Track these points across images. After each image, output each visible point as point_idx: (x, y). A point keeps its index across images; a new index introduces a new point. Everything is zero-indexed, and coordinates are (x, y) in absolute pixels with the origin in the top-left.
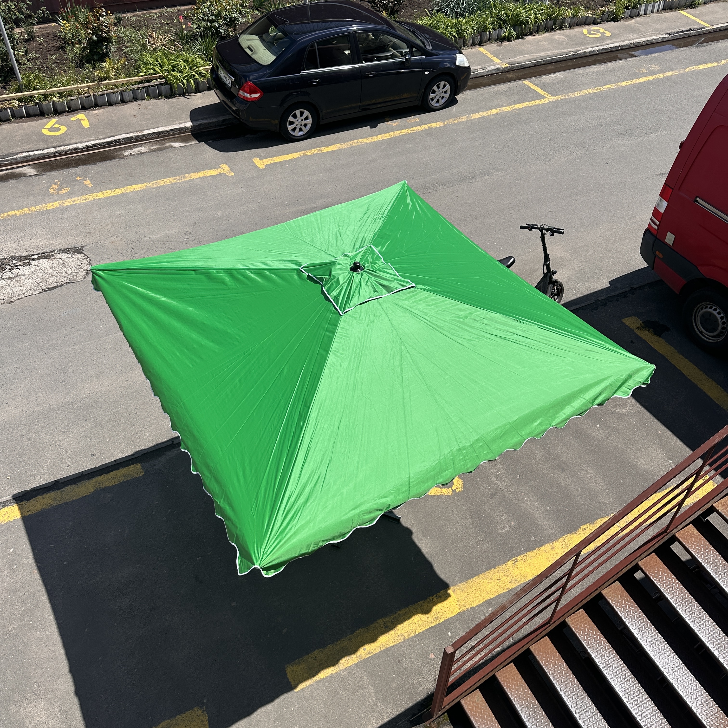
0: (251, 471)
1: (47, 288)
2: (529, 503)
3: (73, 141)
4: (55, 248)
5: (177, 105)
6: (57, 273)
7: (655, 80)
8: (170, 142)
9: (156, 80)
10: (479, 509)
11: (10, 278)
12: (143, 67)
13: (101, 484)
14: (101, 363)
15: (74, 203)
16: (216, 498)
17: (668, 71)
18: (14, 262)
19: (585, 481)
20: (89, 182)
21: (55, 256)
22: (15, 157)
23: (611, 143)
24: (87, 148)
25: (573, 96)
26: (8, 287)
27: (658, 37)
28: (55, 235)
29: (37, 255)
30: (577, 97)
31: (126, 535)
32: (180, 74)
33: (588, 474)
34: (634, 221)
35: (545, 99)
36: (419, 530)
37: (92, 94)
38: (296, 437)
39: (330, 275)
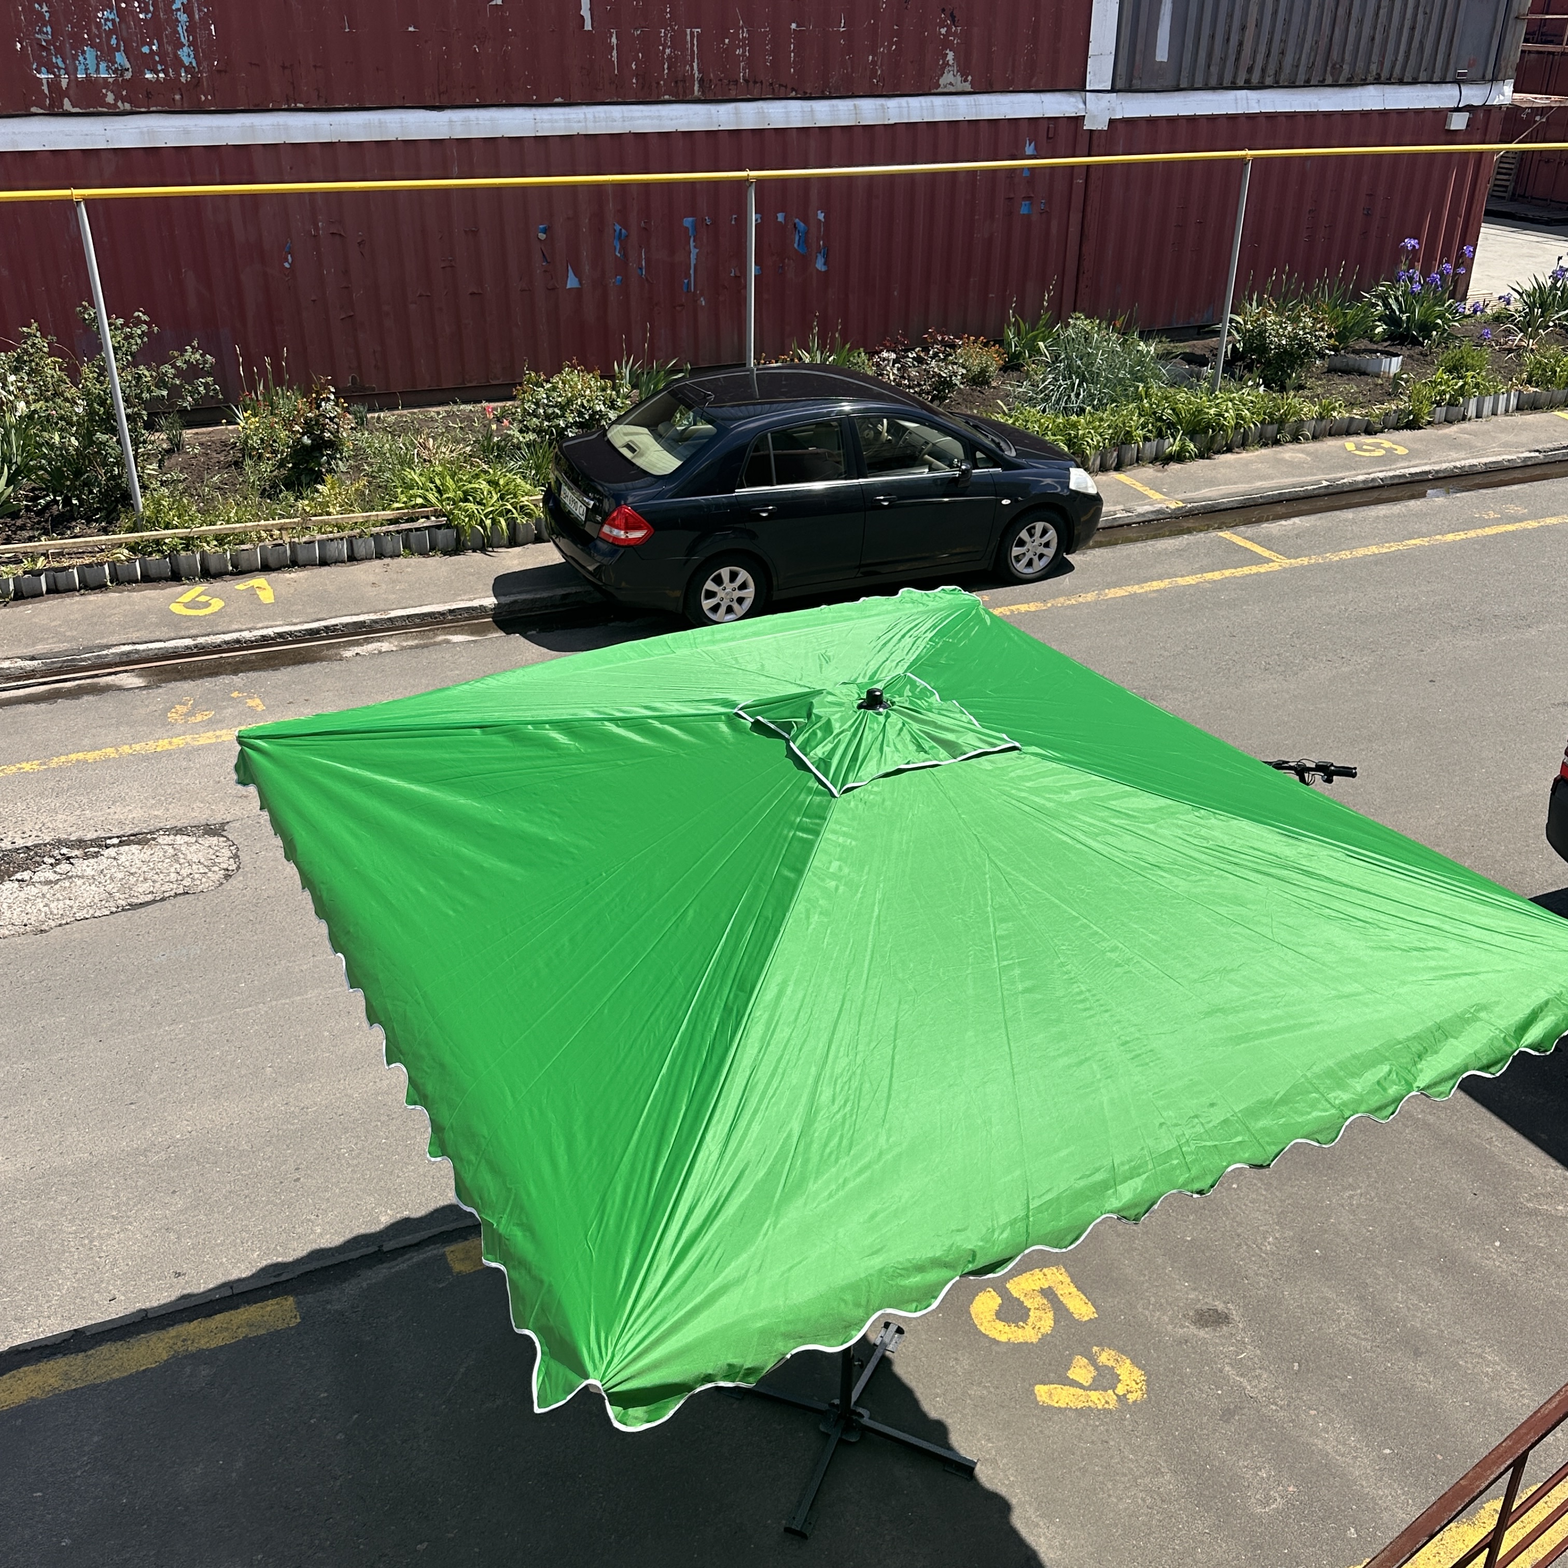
0: (590, 1143)
1: (129, 905)
2: (1331, 1436)
3: (235, 627)
4: (162, 825)
5: (467, 567)
6: (157, 873)
7: (1521, 531)
8: (445, 634)
9: (428, 518)
10: (1195, 1447)
11: (48, 882)
12: (402, 493)
13: (189, 1342)
14: (228, 1065)
15: (219, 740)
16: (487, 1215)
17: (1549, 516)
18: (64, 850)
19: (1482, 1383)
20: (258, 701)
21: (160, 840)
22: (104, 652)
23: (1437, 644)
24: (265, 641)
25: (1337, 558)
26: (39, 900)
27: (1514, 457)
28: (166, 800)
29: (118, 837)
30: (1345, 560)
31: (234, 1475)
32: (478, 507)
33: (1488, 1366)
34: (1517, 794)
35: (1271, 564)
36: (1027, 1498)
37: (287, 540)
38: (715, 1060)
39: (809, 716)
